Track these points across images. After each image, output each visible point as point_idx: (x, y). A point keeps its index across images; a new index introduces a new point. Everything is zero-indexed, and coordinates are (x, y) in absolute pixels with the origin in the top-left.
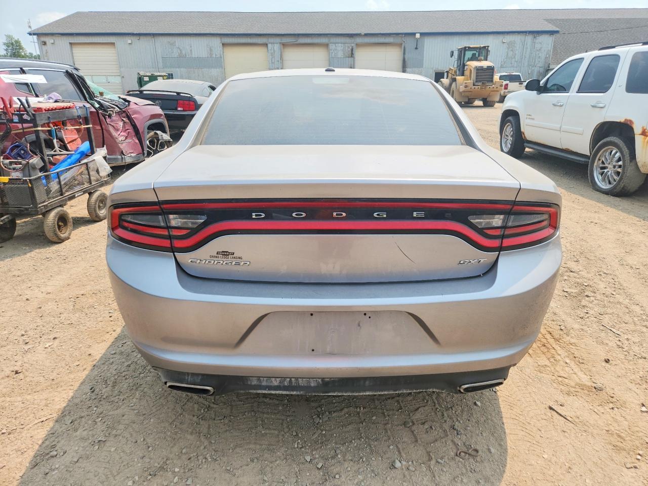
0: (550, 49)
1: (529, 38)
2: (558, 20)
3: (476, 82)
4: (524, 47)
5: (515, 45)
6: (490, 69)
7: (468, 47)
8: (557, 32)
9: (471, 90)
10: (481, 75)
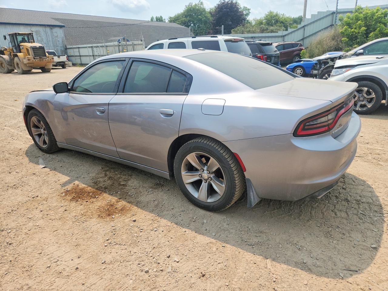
0: (63, 36)
1: (48, 29)
2: (59, 19)
3: (35, 56)
4: (46, 34)
5: (41, 33)
6: (41, 48)
7: (18, 33)
8: (64, 26)
9: (33, 62)
10: (36, 52)
